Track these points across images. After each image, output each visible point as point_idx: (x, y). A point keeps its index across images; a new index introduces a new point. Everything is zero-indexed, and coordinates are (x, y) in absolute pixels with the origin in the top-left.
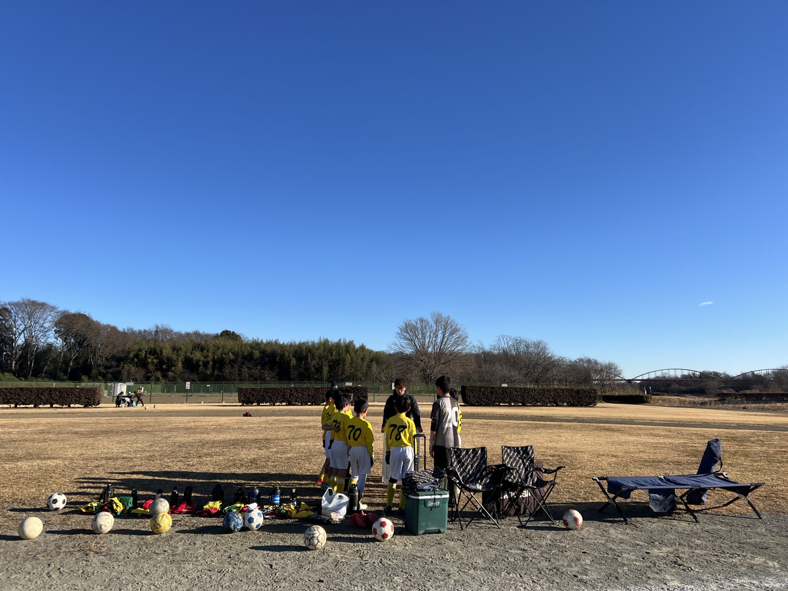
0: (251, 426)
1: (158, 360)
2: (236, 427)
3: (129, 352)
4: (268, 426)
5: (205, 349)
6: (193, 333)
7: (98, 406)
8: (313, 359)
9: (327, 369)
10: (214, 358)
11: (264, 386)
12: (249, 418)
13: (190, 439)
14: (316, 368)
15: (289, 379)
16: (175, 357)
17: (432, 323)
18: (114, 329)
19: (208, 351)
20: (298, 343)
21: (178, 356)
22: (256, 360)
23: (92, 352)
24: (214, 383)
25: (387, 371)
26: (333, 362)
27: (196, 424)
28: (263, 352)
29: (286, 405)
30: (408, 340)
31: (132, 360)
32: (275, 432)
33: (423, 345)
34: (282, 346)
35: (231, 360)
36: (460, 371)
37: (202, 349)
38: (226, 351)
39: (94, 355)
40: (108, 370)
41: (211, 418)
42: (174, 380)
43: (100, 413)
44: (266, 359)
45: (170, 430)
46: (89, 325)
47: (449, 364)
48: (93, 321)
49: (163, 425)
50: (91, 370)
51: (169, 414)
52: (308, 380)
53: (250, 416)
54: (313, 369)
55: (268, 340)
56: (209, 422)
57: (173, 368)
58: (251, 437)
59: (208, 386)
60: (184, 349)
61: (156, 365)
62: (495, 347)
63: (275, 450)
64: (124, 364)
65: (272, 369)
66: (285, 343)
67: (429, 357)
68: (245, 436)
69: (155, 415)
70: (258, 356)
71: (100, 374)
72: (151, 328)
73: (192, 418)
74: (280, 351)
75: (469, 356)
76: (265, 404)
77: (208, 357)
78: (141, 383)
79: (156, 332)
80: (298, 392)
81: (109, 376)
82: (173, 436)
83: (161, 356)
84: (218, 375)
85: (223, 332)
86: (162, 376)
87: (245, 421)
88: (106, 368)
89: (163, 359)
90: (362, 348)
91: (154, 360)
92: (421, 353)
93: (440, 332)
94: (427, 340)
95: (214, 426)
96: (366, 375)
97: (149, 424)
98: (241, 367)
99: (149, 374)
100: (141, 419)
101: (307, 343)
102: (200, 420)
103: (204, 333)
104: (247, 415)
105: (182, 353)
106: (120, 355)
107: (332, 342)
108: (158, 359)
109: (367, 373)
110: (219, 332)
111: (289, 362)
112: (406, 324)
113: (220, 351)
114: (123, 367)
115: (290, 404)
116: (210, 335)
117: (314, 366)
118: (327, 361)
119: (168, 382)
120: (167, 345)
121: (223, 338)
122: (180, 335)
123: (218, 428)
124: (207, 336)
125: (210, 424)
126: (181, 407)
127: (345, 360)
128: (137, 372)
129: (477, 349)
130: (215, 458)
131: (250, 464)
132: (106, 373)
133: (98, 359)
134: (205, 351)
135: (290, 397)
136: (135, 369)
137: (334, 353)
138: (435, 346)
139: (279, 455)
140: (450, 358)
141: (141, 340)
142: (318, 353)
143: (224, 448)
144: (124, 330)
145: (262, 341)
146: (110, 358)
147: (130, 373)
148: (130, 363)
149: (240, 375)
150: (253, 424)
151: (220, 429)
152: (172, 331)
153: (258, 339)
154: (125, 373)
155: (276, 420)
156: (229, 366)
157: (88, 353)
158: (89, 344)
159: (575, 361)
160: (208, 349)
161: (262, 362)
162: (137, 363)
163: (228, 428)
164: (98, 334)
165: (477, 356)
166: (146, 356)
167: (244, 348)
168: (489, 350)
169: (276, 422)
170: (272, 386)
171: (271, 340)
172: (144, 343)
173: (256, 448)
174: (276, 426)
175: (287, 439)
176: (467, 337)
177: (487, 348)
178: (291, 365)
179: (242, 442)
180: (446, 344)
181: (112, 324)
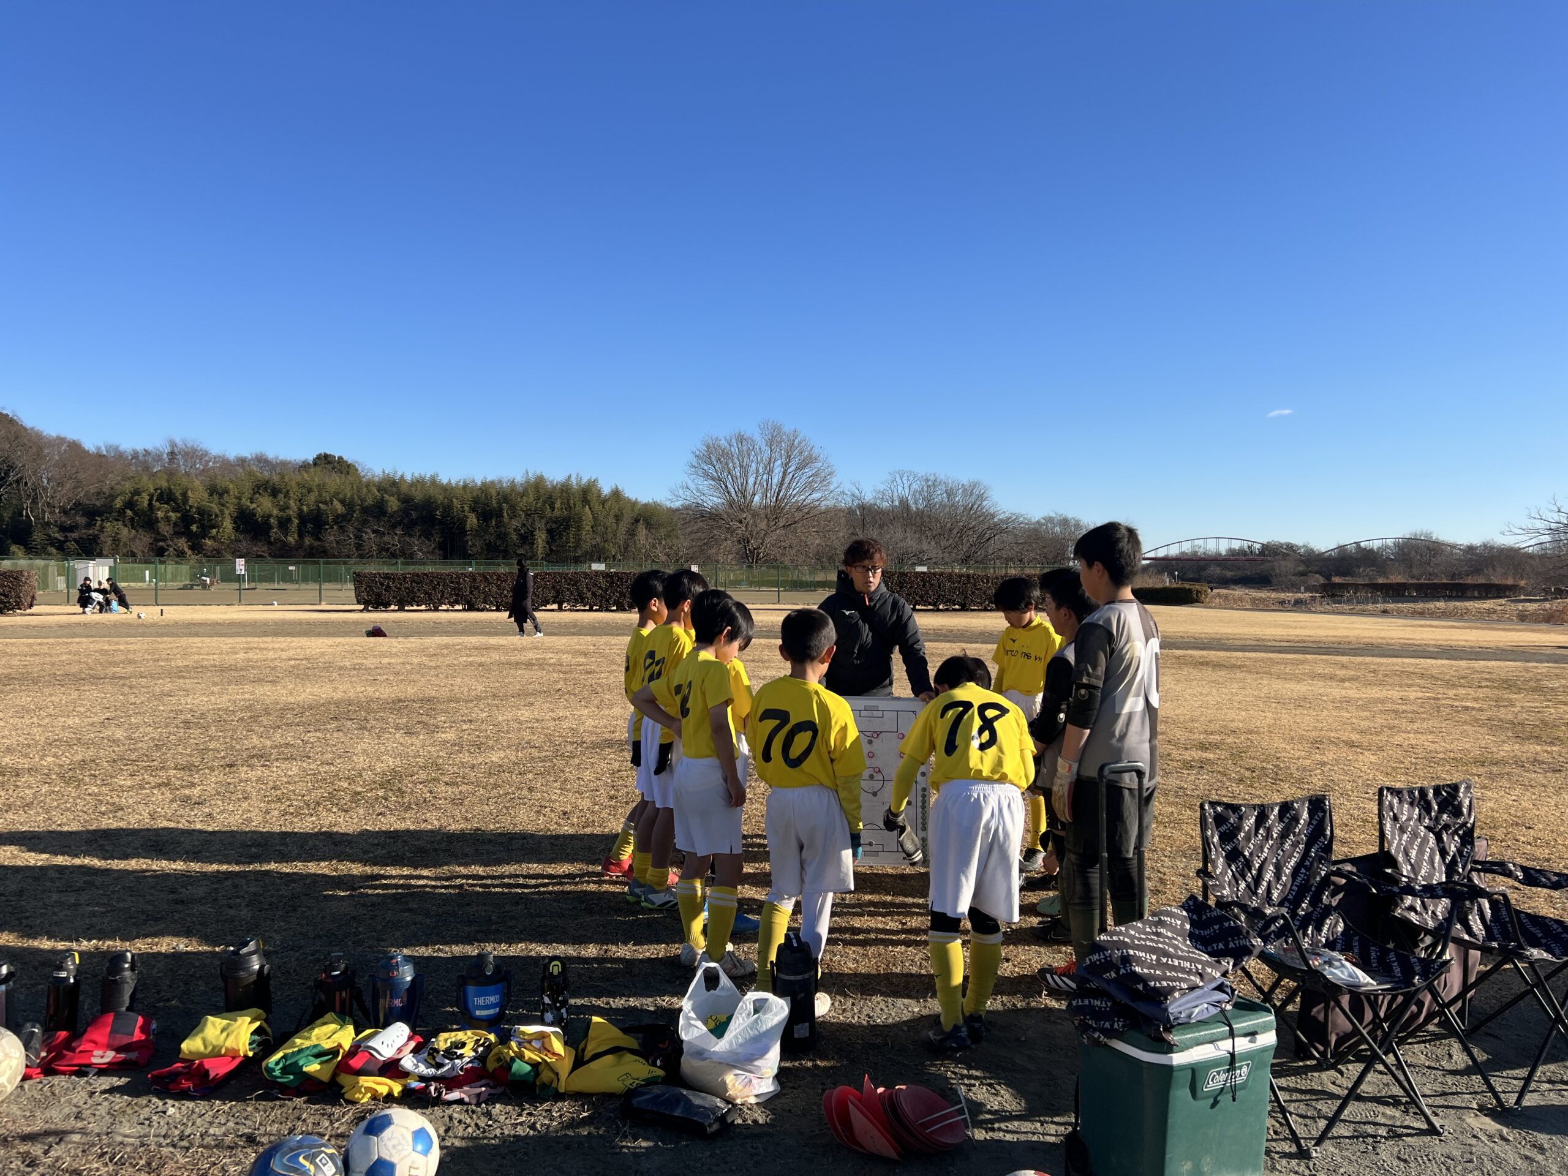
0: (386, 661)
1: (179, 515)
2: (348, 664)
3: (112, 497)
4: (425, 660)
5: (280, 491)
6: (252, 459)
7: (28, 611)
8: (513, 515)
9: (544, 537)
10: (300, 510)
11: (411, 569)
12: (381, 639)
13: (223, 702)
14: (520, 535)
15: (466, 556)
16: (215, 508)
17: (761, 442)
18: (75, 447)
19: (287, 495)
20: (479, 483)
21: (223, 505)
22: (391, 516)
23: (29, 496)
24: (304, 563)
25: (668, 541)
26: (555, 522)
27: (251, 655)
28: (406, 501)
29: (464, 610)
30: (713, 479)
31: (121, 512)
32: (447, 677)
33: (743, 491)
34: (447, 489)
35: (338, 516)
36: (817, 542)
37: (274, 493)
38: (326, 496)
39: (35, 502)
40: (69, 535)
41: (289, 639)
42: (216, 555)
43: (27, 627)
44: (414, 514)
45: (179, 674)
46: (17, 438)
47: (795, 529)
48: (26, 429)
49: (167, 660)
50: (30, 534)
51: (193, 630)
52: (504, 558)
53: (384, 635)
54: (514, 537)
55: (416, 475)
56: (282, 650)
57: (214, 531)
58: (386, 693)
59: (291, 568)
60: (234, 491)
61: (175, 524)
62: (884, 494)
63: (451, 736)
64: (102, 521)
65: (427, 535)
66: (453, 482)
67: (755, 515)
68: (369, 689)
69: (160, 631)
70: (395, 508)
71: (52, 542)
72: (158, 445)
73: (244, 639)
74: (441, 498)
75: (832, 514)
76: (415, 608)
77: (288, 508)
78: (146, 562)
79: (172, 454)
80: (490, 583)
81: (72, 546)
82: (180, 689)
83: (184, 504)
84: (311, 547)
85: (319, 457)
86: (191, 548)
87: (371, 649)
88: (63, 529)
89: (189, 511)
90: (616, 494)
91: (171, 514)
92: (739, 507)
93: (779, 462)
94: (751, 480)
95: (292, 662)
96: (626, 549)
97: (131, 656)
98: (359, 530)
99: (161, 544)
100: (117, 643)
101: (500, 482)
102: (262, 645)
103: (277, 458)
104: (376, 632)
105: (230, 501)
106: (93, 502)
107: (551, 482)
108: (178, 511)
109: (627, 547)
110: (310, 457)
111: (463, 521)
112: (708, 447)
113: (312, 498)
114: (102, 528)
115: (471, 608)
116: (290, 463)
117: (515, 530)
118: (544, 521)
119: (204, 560)
120: (197, 483)
121: (318, 469)
122: (226, 465)
123: (302, 667)
124: (284, 464)
125: (284, 655)
126: (226, 613)
127: (580, 519)
128: (135, 538)
129: (849, 499)
130: (278, 771)
131: (381, 793)
132: (66, 541)
133: (44, 512)
134: (281, 496)
135: (471, 592)
136: (130, 532)
137: (558, 505)
138: (767, 491)
139: (466, 757)
140: (798, 516)
141: (137, 471)
142: (522, 504)
143: (312, 728)
144: (99, 448)
145: (402, 476)
146: (71, 509)
147: (119, 540)
148: (117, 520)
149: (359, 547)
150: (391, 655)
151: (306, 670)
152: (206, 453)
153: (395, 472)
154: (106, 541)
155: (447, 646)
156: (335, 527)
157: (21, 499)
158: (21, 478)
159: (1038, 522)
160: (288, 492)
161: (406, 521)
162: (132, 520)
163: (328, 667)
164: (39, 455)
165: (850, 512)
166: (150, 504)
167: (365, 490)
168: (872, 502)
169: (445, 652)
170: (430, 569)
171: (423, 474)
172: (145, 478)
173: (398, 728)
174: (448, 660)
175: (479, 698)
176: (831, 474)
177: (869, 497)
178: (468, 527)
179: (361, 708)
180: (789, 487)
181: (71, 435)
